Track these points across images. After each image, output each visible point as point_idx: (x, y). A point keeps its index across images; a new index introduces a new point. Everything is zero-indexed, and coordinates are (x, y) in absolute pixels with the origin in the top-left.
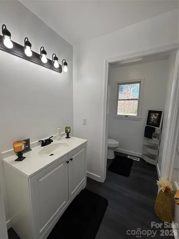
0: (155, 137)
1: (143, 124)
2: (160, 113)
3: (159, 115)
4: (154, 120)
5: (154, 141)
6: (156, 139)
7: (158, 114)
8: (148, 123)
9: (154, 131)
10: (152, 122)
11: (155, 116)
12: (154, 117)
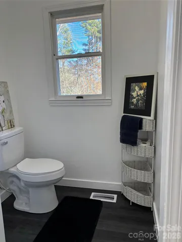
0: (144, 141)
1: (117, 112)
2: (149, 79)
3: (147, 87)
4: (138, 101)
5: (143, 150)
6: (147, 145)
7: (145, 84)
8: (127, 109)
9: (141, 127)
10: (136, 105)
11: (141, 89)
12: (138, 92)
